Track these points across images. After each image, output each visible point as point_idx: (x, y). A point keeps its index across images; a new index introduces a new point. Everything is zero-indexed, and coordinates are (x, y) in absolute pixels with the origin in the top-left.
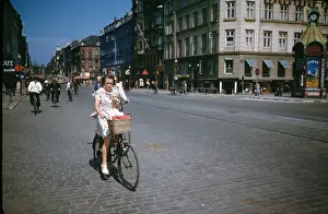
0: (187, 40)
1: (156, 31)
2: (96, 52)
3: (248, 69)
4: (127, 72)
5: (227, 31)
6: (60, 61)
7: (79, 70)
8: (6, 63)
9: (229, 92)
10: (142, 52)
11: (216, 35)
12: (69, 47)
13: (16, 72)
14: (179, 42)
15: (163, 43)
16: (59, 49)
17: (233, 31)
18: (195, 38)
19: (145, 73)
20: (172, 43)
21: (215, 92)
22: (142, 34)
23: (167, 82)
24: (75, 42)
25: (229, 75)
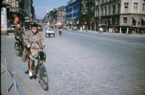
0: (106, 8)
1: (91, 4)
2: (64, 13)
3: (134, 22)
4: (78, 23)
5: (125, 4)
6: (48, 17)
7: (56, 21)
8: (26, 18)
9: (124, 32)
10: (84, 13)
11: (119, 5)
12: (52, 11)
13: (30, 22)
14: (102, 9)
15: (94, 9)
16: (48, 12)
17: (128, 3)
18: (109, 7)
19: (85, 23)
20: (98, 9)
21: (118, 32)
22: (85, 5)
23: (95, 27)
24: (55, 9)
25: (125, 24)
